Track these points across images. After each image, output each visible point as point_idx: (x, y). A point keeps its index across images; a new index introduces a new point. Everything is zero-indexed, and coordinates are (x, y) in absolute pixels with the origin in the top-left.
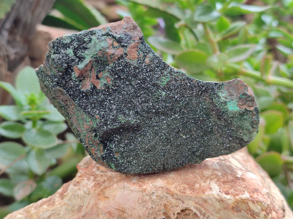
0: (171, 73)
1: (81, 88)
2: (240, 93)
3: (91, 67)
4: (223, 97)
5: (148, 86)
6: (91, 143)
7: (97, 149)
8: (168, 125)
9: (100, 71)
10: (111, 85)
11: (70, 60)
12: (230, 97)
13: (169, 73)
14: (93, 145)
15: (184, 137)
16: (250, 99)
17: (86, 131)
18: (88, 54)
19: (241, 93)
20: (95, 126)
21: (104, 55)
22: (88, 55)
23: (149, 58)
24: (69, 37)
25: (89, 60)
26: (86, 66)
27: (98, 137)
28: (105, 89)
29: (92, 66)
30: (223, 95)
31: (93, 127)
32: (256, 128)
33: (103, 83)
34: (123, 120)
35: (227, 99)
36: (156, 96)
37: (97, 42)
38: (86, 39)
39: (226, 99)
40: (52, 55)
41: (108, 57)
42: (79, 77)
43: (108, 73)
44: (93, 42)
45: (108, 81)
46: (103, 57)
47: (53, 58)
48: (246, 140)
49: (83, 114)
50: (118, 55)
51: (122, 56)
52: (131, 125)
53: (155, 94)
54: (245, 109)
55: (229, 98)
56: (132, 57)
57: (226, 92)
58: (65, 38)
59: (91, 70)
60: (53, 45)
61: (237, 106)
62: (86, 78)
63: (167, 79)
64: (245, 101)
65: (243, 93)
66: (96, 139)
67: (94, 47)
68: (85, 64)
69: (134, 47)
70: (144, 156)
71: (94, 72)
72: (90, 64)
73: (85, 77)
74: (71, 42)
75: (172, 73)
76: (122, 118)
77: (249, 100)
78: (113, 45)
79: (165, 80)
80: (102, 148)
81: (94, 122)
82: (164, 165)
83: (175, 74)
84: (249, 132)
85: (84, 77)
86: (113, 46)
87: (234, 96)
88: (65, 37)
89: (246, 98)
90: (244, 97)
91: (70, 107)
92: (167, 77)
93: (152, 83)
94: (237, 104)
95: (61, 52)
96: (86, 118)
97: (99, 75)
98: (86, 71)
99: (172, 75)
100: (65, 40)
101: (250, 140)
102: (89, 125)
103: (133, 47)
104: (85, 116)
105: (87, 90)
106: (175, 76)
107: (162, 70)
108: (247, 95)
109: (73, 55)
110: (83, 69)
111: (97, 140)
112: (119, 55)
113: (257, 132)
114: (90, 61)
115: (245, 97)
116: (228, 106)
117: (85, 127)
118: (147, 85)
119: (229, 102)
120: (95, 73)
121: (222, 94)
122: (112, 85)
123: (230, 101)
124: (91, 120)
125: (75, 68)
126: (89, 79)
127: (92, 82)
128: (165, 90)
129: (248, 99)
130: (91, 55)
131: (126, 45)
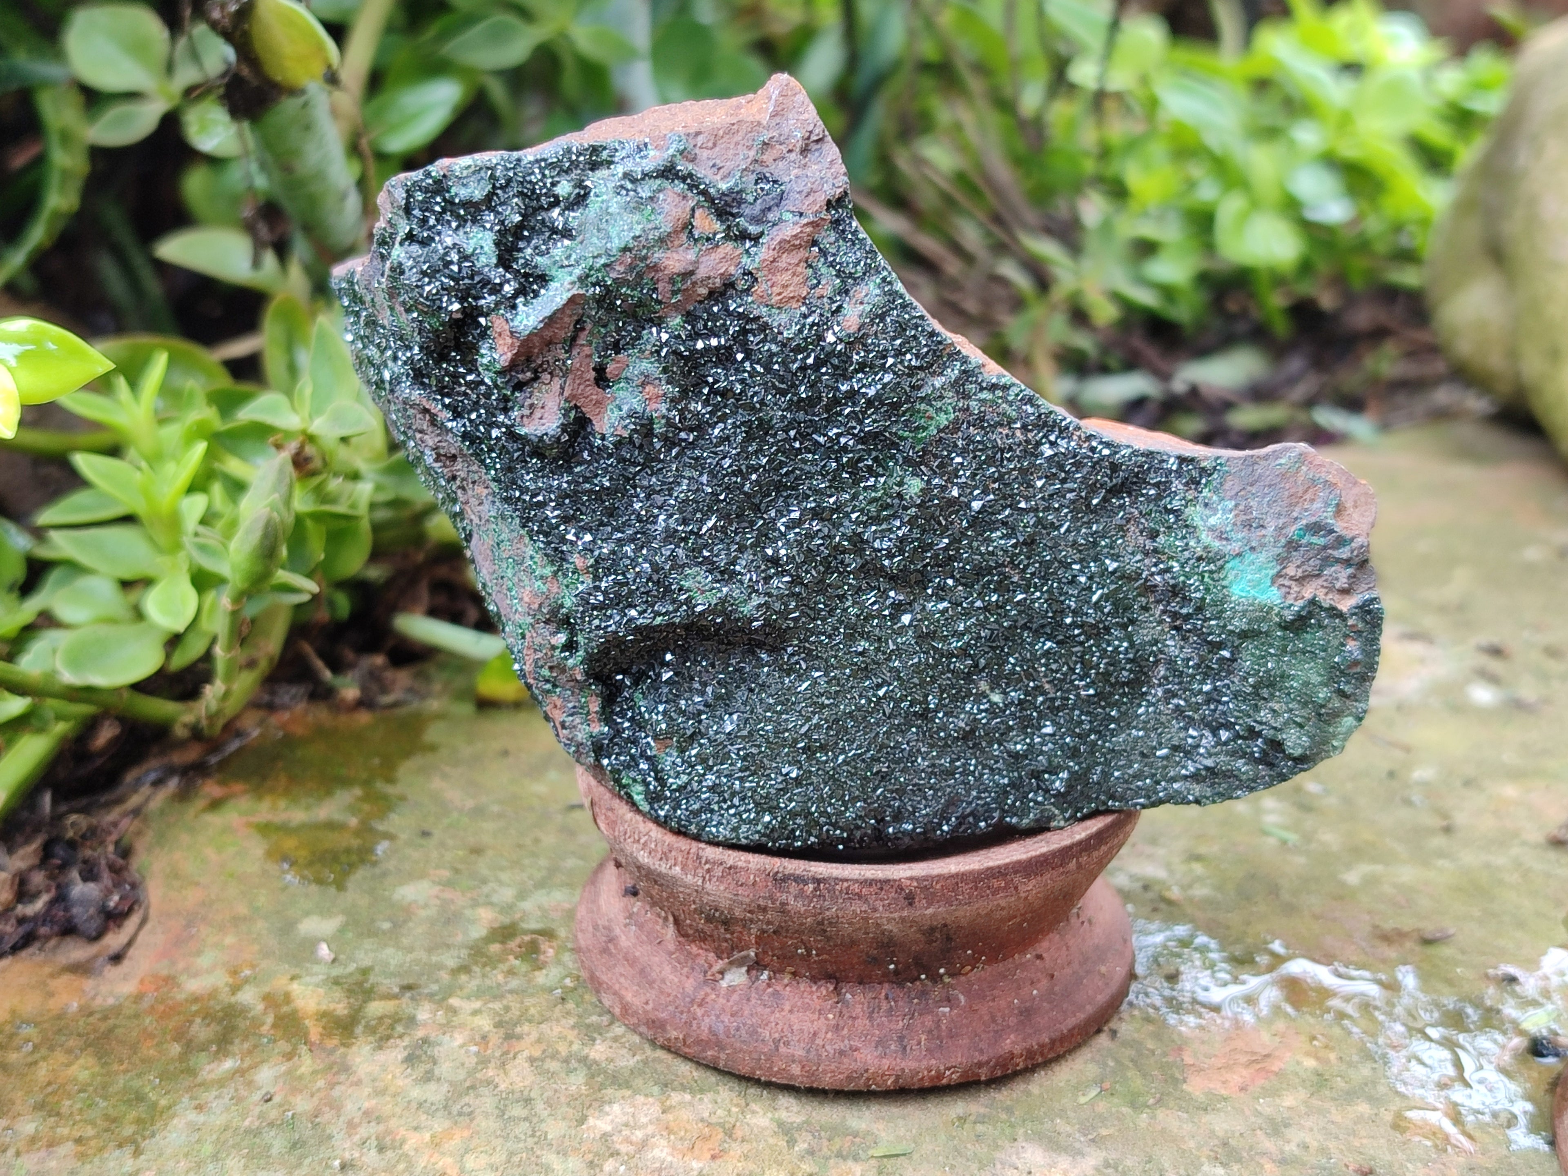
0: (963, 385)
1: (518, 420)
2: (1296, 519)
3: (571, 327)
4: (1212, 529)
5: (843, 440)
6: (546, 672)
7: (574, 707)
8: (921, 638)
9: (617, 348)
10: (663, 421)
11: (479, 282)
12: (1245, 533)
13: (952, 386)
14: (555, 686)
15: (996, 698)
16: (1344, 553)
17: (530, 620)
18: (566, 263)
19: (1304, 522)
20: (568, 603)
21: (640, 275)
22: (562, 267)
23: (861, 303)
24: (481, 169)
25: (567, 296)
26: (551, 320)
27: (581, 653)
28: (631, 437)
29: (577, 322)
30: (1212, 521)
31: (562, 606)
32: (1356, 701)
33: (625, 408)
34: (703, 592)
35: (1227, 539)
36: (876, 492)
37: (614, 209)
38: (564, 188)
39: (1221, 538)
40: (397, 245)
41: (660, 286)
42: (513, 365)
43: (652, 363)
44: (594, 204)
45: (650, 399)
46: (638, 284)
47: (400, 264)
48: (1297, 752)
49: (522, 537)
50: (709, 278)
51: (729, 285)
52: (738, 620)
53: (871, 481)
54: (1313, 602)
55: (1240, 536)
56: (780, 294)
57: (1231, 504)
58: (465, 173)
59: (574, 339)
60: (404, 195)
61: (1273, 582)
62: (546, 377)
63: (942, 415)
64: (1318, 562)
65: (1313, 519)
66: (571, 662)
67: (599, 230)
68: (547, 313)
69: (797, 242)
70: (784, 771)
71: (587, 350)
72: (568, 312)
73: (544, 370)
74: (489, 197)
75: (969, 386)
76: (700, 583)
77: (1338, 561)
78: (688, 226)
79: (931, 418)
80: (595, 706)
81: (565, 582)
82: (880, 821)
83: (985, 395)
84: (1320, 715)
85: (535, 371)
86: (691, 232)
87: (1264, 532)
88: (462, 169)
89: (1325, 548)
90: (1314, 540)
91: (470, 492)
92: (939, 404)
93: (861, 431)
94: (1275, 571)
95: (437, 238)
96: (532, 558)
97: (611, 368)
98: (549, 343)
99: (966, 396)
100: (464, 185)
101: (1317, 754)
102: (543, 593)
103: (787, 246)
104: (530, 551)
105: (546, 434)
106: (979, 400)
107: (916, 368)
108: (1332, 531)
109: (494, 260)
110: (536, 334)
111: (575, 665)
112: (718, 280)
113: (1360, 719)
114: (572, 300)
115: (1322, 541)
116: (1231, 577)
117: (526, 599)
118: (839, 435)
119: (1238, 560)
120: (589, 356)
121: (1207, 512)
122: (668, 419)
123: (1239, 555)
124: (555, 573)
125: (498, 323)
126: (557, 383)
127: (573, 396)
128: (926, 466)
129: (1336, 553)
130: (578, 272)
131: (753, 229)
